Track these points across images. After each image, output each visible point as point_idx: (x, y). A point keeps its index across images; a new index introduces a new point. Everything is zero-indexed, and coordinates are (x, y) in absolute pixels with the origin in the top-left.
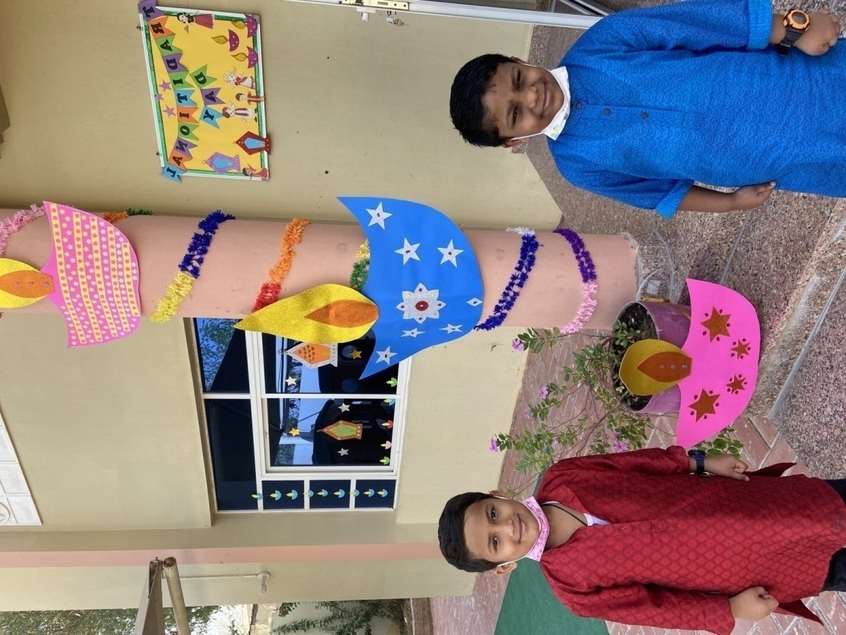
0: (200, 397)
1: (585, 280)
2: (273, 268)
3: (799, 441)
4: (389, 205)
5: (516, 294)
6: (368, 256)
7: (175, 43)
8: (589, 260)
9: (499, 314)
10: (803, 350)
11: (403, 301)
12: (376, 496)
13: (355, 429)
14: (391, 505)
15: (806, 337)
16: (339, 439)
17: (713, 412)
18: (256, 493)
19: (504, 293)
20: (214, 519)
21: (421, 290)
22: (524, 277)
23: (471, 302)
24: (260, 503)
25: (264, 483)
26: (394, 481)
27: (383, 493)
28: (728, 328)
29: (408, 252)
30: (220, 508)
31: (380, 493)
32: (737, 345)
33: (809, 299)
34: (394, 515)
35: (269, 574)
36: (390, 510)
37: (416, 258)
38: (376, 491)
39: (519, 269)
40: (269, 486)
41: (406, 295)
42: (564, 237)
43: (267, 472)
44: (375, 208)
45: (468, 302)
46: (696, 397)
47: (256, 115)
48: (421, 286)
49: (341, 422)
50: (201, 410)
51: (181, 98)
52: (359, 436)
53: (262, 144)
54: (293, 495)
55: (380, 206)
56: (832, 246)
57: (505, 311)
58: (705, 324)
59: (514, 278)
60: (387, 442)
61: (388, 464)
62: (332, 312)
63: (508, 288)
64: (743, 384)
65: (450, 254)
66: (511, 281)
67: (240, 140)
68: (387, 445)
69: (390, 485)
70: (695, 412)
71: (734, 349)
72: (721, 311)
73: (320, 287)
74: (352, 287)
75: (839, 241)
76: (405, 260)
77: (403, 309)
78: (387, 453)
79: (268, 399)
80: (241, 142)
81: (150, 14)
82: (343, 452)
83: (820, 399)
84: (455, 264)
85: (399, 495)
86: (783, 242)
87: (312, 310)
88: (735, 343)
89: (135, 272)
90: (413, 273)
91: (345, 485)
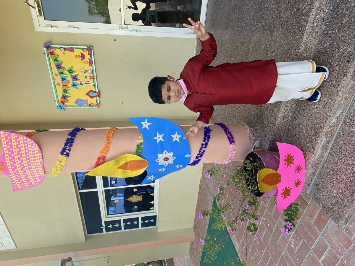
0: (78, 192)
1: (231, 143)
2: (102, 150)
3: (323, 204)
4: (150, 120)
5: (204, 151)
6: (142, 141)
7: (59, 59)
8: (231, 135)
9: (198, 159)
10: (320, 166)
11: (158, 158)
12: (149, 222)
13: (140, 197)
14: (155, 225)
15: (321, 162)
16: (134, 202)
17: (289, 195)
18: (102, 226)
19: (199, 151)
20: (86, 238)
21: (165, 153)
22: (207, 144)
23: (186, 156)
24: (104, 230)
25: (105, 222)
26: (156, 216)
27: (152, 221)
28: (293, 161)
29: (159, 138)
30: (88, 234)
31: (151, 221)
32: (297, 168)
33: (322, 147)
34: (157, 229)
35: (110, 257)
36: (155, 227)
37: (162, 140)
38: (149, 220)
39: (204, 141)
40: (107, 223)
41: (159, 155)
42: (220, 126)
43: (106, 218)
44: (144, 121)
45: (185, 156)
46: (283, 190)
47: (93, 83)
48: (165, 151)
49: (134, 196)
50: (78, 197)
51: (63, 79)
52: (141, 200)
53: (96, 94)
54: (117, 225)
55: (146, 120)
56: (330, 127)
57: (200, 158)
58: (285, 160)
59: (203, 145)
60: (152, 201)
61: (153, 210)
62: (129, 165)
63: (200, 149)
64: (300, 183)
65: (176, 137)
66: (201, 146)
67: (87, 93)
68: (152, 202)
69: (154, 218)
70: (283, 196)
71: (296, 169)
72: (291, 155)
73: (123, 156)
74: (136, 155)
75: (333, 124)
76: (158, 142)
77: (158, 161)
78: (153, 205)
79: (105, 190)
80: (88, 94)
81: (49, 48)
82: (136, 207)
83: (330, 187)
84: (179, 141)
85: (158, 221)
86: (309, 125)
87: (120, 165)
88: (296, 167)
89: (41, 157)
90: (162, 147)
91: (137, 219)
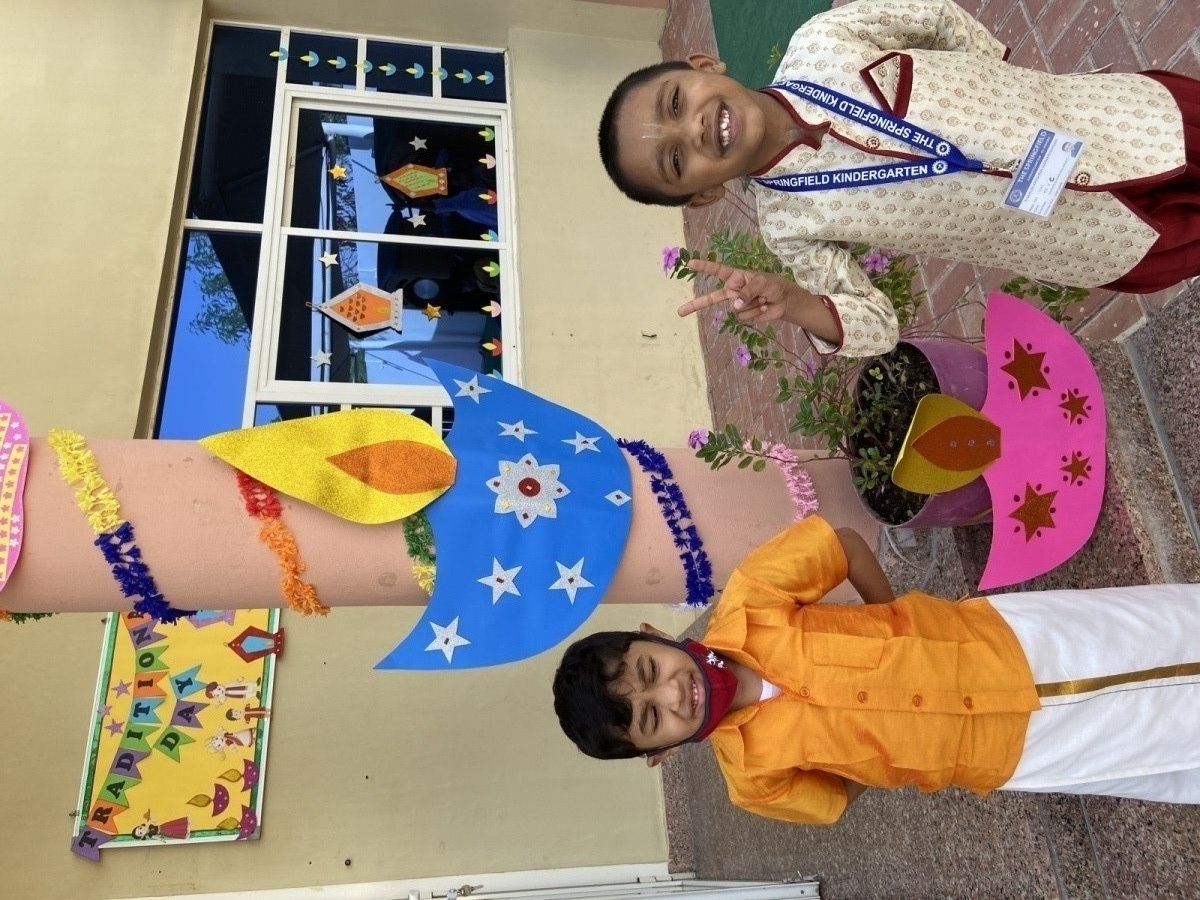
7: (129, 793)
12: (476, 72)
27: (486, 77)
31: (482, 78)
43: (294, 99)
49: (412, 195)
51: (139, 710)
53: (270, 643)
67: (235, 641)
68: (488, 161)
80: (236, 645)
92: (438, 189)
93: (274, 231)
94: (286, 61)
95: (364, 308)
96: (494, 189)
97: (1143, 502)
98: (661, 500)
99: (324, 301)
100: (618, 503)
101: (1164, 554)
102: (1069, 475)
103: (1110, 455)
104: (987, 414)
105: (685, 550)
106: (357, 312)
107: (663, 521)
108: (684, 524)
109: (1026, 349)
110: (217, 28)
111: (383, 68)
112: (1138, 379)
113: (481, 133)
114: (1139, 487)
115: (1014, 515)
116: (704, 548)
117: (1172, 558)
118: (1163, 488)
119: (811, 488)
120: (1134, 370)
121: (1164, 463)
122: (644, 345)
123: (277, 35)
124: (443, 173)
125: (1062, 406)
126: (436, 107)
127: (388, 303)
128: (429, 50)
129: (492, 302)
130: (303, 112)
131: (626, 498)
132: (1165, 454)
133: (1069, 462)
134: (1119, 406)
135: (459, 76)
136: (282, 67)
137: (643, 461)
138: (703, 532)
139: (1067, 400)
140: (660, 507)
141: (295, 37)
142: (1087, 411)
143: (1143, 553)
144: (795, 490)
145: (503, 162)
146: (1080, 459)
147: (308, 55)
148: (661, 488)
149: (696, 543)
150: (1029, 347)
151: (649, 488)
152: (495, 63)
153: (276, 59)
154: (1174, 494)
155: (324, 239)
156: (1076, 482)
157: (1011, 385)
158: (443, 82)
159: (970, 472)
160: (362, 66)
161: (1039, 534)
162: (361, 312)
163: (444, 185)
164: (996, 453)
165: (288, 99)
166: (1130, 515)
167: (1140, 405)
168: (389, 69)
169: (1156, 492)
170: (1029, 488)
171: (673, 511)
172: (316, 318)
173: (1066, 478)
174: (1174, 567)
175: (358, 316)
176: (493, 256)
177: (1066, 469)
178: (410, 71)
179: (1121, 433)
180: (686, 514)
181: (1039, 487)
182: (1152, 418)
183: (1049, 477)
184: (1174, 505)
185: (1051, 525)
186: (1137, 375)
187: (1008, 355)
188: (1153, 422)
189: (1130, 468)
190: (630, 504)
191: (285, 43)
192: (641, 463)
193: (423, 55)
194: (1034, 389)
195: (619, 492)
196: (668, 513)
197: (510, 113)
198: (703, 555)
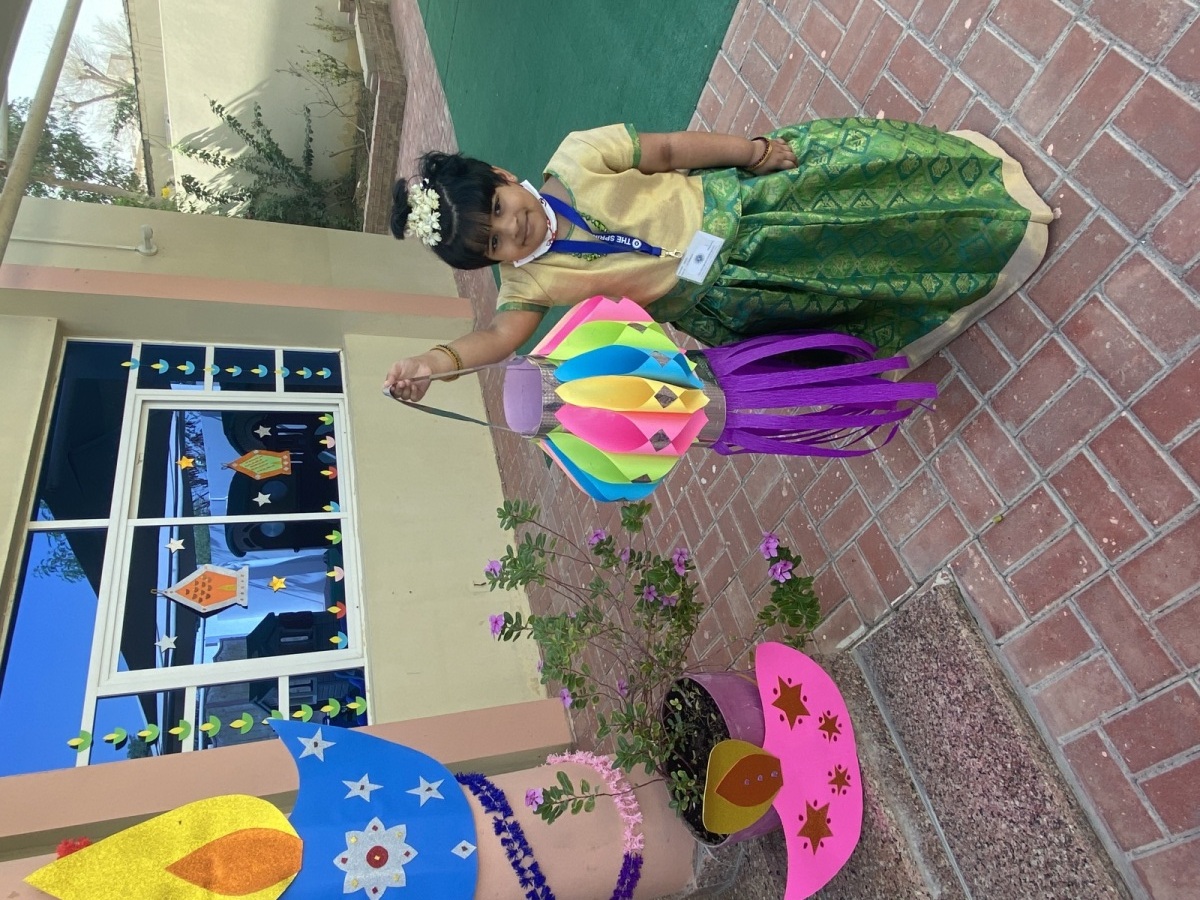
92: (282, 470)
93: (120, 525)
94: (137, 370)
95: (210, 589)
96: (334, 464)
97: (892, 799)
98: (505, 842)
99: (170, 586)
100: (465, 855)
101: (916, 845)
102: (836, 787)
103: (861, 761)
104: (769, 748)
105: (530, 888)
106: (203, 593)
107: (507, 863)
108: (526, 863)
109: (787, 683)
110: (70, 344)
111: (229, 370)
112: (869, 684)
113: (321, 419)
114: (887, 784)
115: (802, 833)
116: (547, 883)
117: (921, 849)
118: (904, 782)
119: (635, 800)
120: (864, 676)
121: (900, 757)
122: (475, 593)
123: (129, 348)
124: (286, 455)
125: (820, 728)
126: (280, 400)
127: (233, 581)
128: (272, 353)
129: (335, 568)
130: (152, 412)
131: (472, 848)
132: (899, 748)
133: (834, 776)
134: (859, 711)
135: (300, 373)
136: (133, 376)
137: (485, 801)
138: (544, 869)
139: (823, 722)
140: (504, 850)
141: (145, 348)
142: (839, 729)
143: (901, 850)
144: (621, 805)
145: (343, 444)
146: (841, 771)
147: (158, 362)
148: (504, 829)
149: (540, 879)
150: (790, 681)
151: (492, 830)
152: (332, 361)
153: (128, 368)
154: (912, 785)
155: (172, 527)
156: (841, 792)
157: (782, 718)
158: (285, 379)
159: (763, 804)
160: (210, 368)
161: (822, 845)
162: (207, 592)
163: (287, 466)
164: (778, 782)
165: (138, 404)
166: (884, 815)
167: (874, 707)
168: (235, 371)
169: (899, 786)
170: (808, 806)
171: (516, 851)
172: (161, 604)
173: (833, 791)
174: (924, 856)
175: (204, 597)
176: (335, 525)
177: (832, 782)
178: (255, 371)
179: (865, 736)
180: (528, 852)
181: (815, 803)
182: (884, 716)
183: (820, 792)
184: (914, 796)
185: (829, 834)
186: (867, 680)
187: (775, 691)
188: (886, 721)
189: (877, 768)
190: (475, 854)
191: (136, 354)
192: (484, 804)
193: (267, 358)
194: (798, 717)
195: (464, 843)
196: (512, 853)
197: (346, 400)
198: (547, 889)
